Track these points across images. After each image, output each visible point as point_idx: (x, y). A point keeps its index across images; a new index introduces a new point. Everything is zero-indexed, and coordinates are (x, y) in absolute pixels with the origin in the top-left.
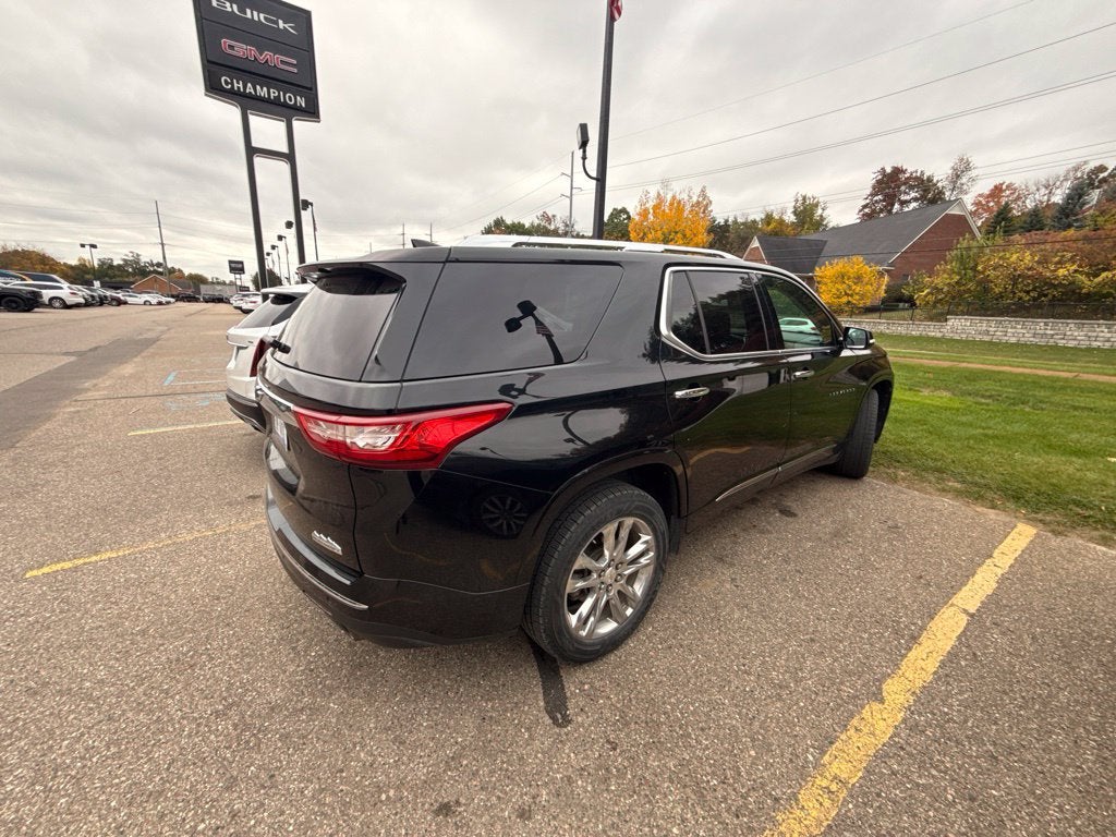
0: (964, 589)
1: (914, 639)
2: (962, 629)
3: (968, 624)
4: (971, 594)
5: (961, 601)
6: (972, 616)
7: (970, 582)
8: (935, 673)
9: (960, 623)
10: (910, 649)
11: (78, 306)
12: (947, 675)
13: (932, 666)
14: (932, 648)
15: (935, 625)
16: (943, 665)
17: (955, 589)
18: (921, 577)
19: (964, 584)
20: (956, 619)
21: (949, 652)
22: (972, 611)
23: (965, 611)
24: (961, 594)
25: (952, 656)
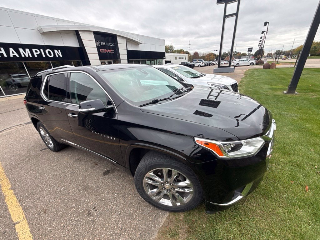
0: (29, 230)
1: (20, 201)
2: (12, 218)
3: (12, 221)
4: (24, 231)
5: (23, 224)
6: (14, 225)
7: (31, 235)
8: (6, 203)
9: (15, 218)
10: (17, 199)
11: (203, 66)
12: (3, 206)
13: (8, 203)
14: (13, 205)
15: (20, 209)
16: (6, 206)
17: (31, 225)
18: (45, 213)
19: (31, 231)
20: (17, 217)
21: (8, 209)
22: (16, 226)
23: (18, 223)
24: (27, 226)
25: (6, 210)
